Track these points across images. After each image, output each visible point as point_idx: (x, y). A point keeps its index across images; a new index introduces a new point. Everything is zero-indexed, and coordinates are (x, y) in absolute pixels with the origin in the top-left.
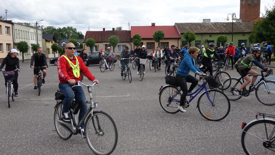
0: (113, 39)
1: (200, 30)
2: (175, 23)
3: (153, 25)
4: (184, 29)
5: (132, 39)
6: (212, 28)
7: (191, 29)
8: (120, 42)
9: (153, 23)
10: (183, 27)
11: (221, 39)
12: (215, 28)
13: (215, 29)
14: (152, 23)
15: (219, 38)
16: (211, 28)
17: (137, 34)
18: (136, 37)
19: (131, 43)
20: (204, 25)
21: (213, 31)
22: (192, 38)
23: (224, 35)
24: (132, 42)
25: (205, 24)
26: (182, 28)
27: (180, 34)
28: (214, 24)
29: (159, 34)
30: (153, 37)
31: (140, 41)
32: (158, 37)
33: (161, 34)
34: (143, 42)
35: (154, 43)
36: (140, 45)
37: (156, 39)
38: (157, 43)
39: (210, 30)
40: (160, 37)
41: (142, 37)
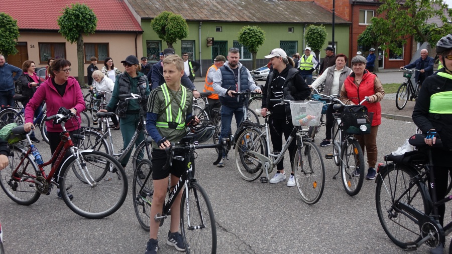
1: (190, 12)
4: (148, 7)
6: (218, 8)
7: (167, 8)
10: (145, 4)
11: (250, 37)
12: (225, 9)
13: (225, 11)
15: (244, 33)
16: (215, 8)
21: (223, 16)
22: (178, 32)
23: (255, 28)
26: (143, 6)
27: (139, 20)
29: (77, 16)
30: (60, 24)
31: (16, 37)
32: (77, 24)
33: (84, 17)
34: (26, 43)
35: (64, 44)
36: (16, 51)
37: (70, 30)
38: (75, 45)
39: (214, 14)
40: (83, 27)
41: (20, 25)
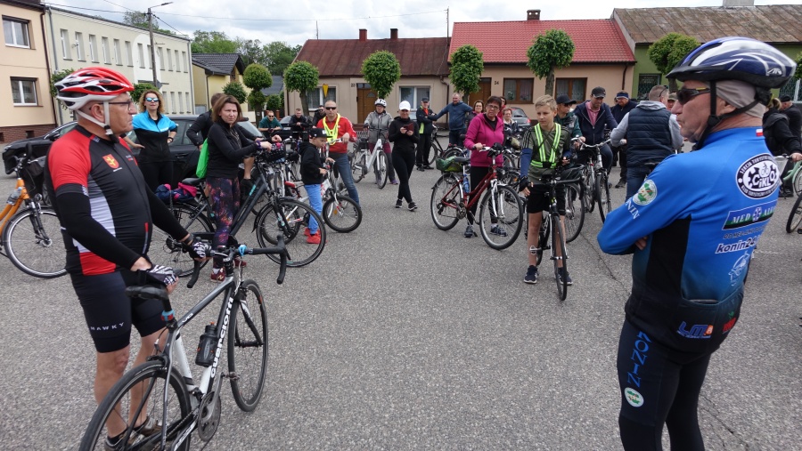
0: (376, 65)
1: (713, 31)
2: (616, 11)
3: (534, 16)
4: (649, 28)
5: (449, 64)
6: (763, 23)
7: (677, 28)
8: (403, 77)
9: (533, 12)
10: (645, 24)
12: (776, 24)
13: (775, 27)
14: (528, 12)
16: (758, 24)
17: (468, 45)
18: (466, 57)
19: (446, 80)
20: (728, 15)
24: (447, 76)
25: (734, 11)
26: (642, 27)
27: (632, 45)
28: (769, 10)
29: (550, 45)
30: (530, 56)
31: (480, 72)
32: (549, 56)
33: (558, 45)
34: (491, 78)
35: (533, 79)
36: (478, 88)
37: (540, 63)
38: (544, 80)
39: (755, 32)
40: (555, 59)
41: (485, 59)
